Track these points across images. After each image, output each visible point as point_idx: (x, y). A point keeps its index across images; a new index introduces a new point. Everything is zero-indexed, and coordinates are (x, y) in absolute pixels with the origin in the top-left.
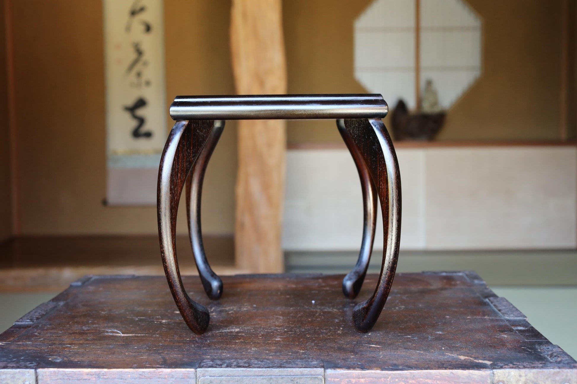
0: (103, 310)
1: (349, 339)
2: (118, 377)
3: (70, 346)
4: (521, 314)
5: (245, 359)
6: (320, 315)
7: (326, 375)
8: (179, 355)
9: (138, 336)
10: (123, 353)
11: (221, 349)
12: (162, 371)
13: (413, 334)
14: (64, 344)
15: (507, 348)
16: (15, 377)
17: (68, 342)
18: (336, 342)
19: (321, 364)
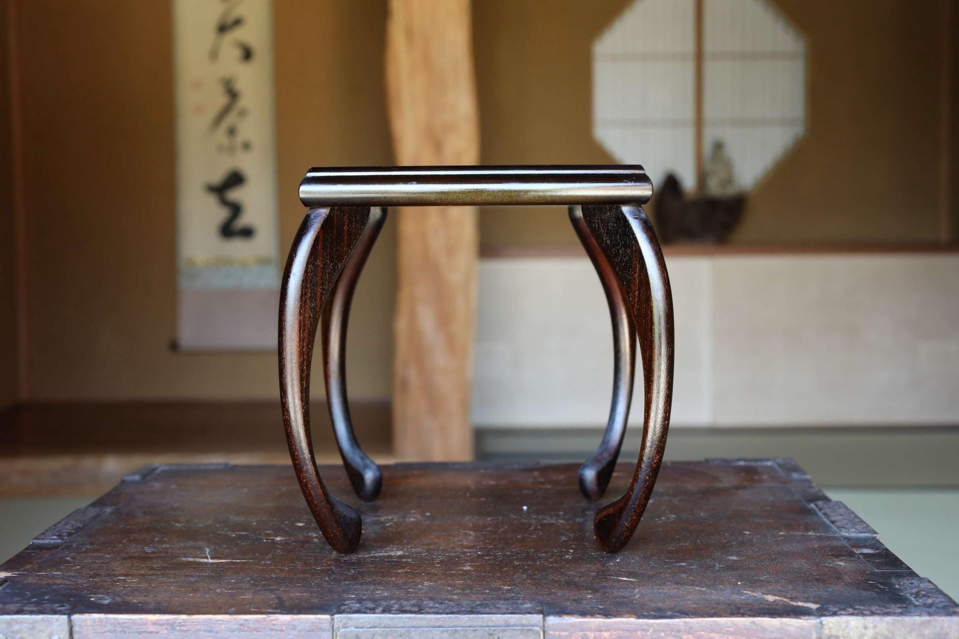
0: (177, 521)
1: (585, 567)
2: (205, 629)
3: (124, 578)
4: (869, 528)
5: (414, 599)
6: (536, 529)
7: (546, 626)
8: (304, 592)
9: (236, 563)
10: (212, 590)
11: (373, 583)
12: (276, 619)
13: (689, 560)
14: (115, 575)
15: (845, 583)
16: (35, 628)
17: (121, 573)
18: (562, 573)
19: (537, 608)
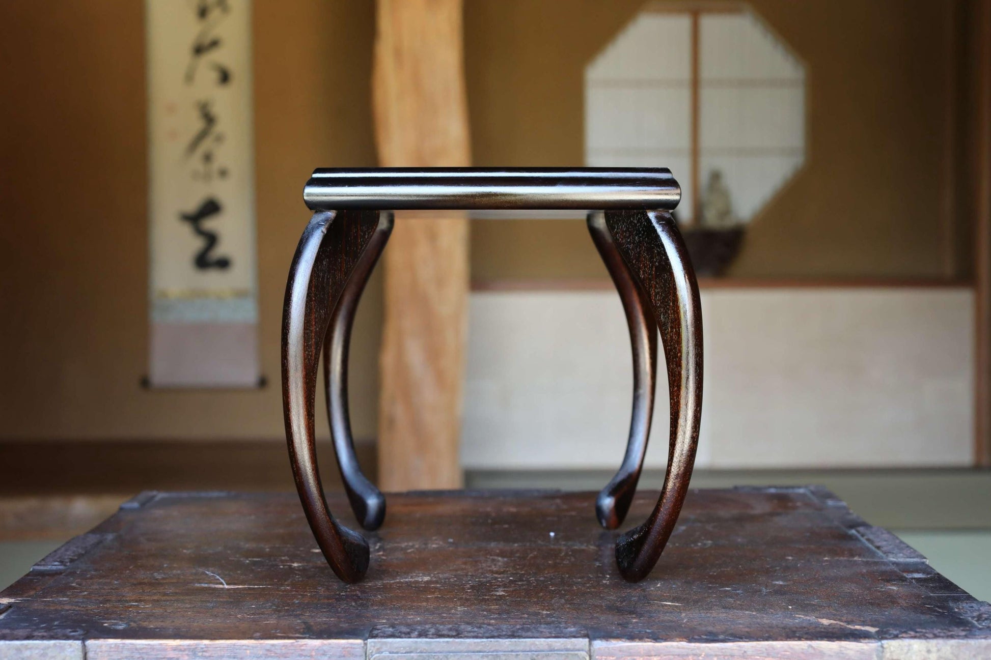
0: (184, 548)
1: (625, 592)
2: (229, 654)
3: (137, 604)
4: (918, 554)
5: (449, 624)
6: (567, 555)
7: (592, 652)
8: (331, 618)
9: (254, 589)
10: (233, 615)
11: (403, 608)
12: (305, 644)
13: (734, 585)
14: (127, 600)
15: (901, 607)
16: (47, 654)
17: (133, 599)
18: (602, 598)
19: (583, 632)
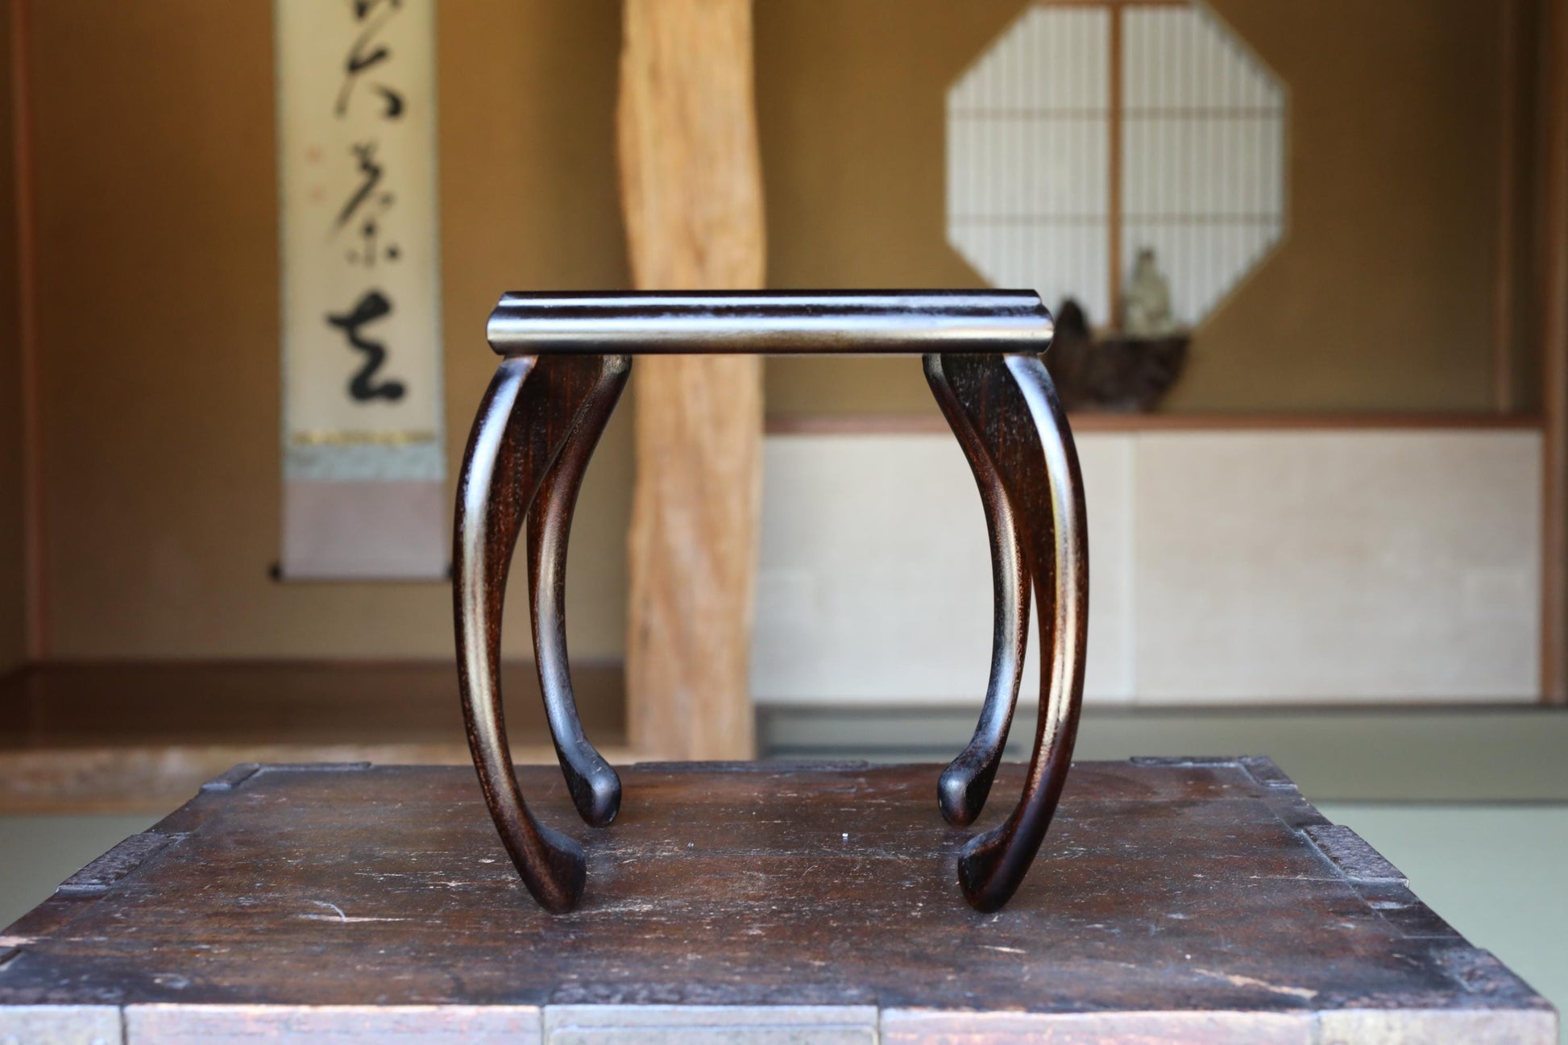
1: (942, 931)
2: (339, 1029)
3: (208, 947)
4: (1392, 869)
5: (671, 981)
6: (863, 869)
7: (882, 1025)
8: (496, 970)
9: (386, 923)
10: (349, 966)
11: (606, 955)
12: (452, 1013)
13: (1109, 918)
14: (194, 941)
15: (1356, 957)
16: (67, 1028)
17: (203, 938)
18: (906, 941)
19: (868, 996)
